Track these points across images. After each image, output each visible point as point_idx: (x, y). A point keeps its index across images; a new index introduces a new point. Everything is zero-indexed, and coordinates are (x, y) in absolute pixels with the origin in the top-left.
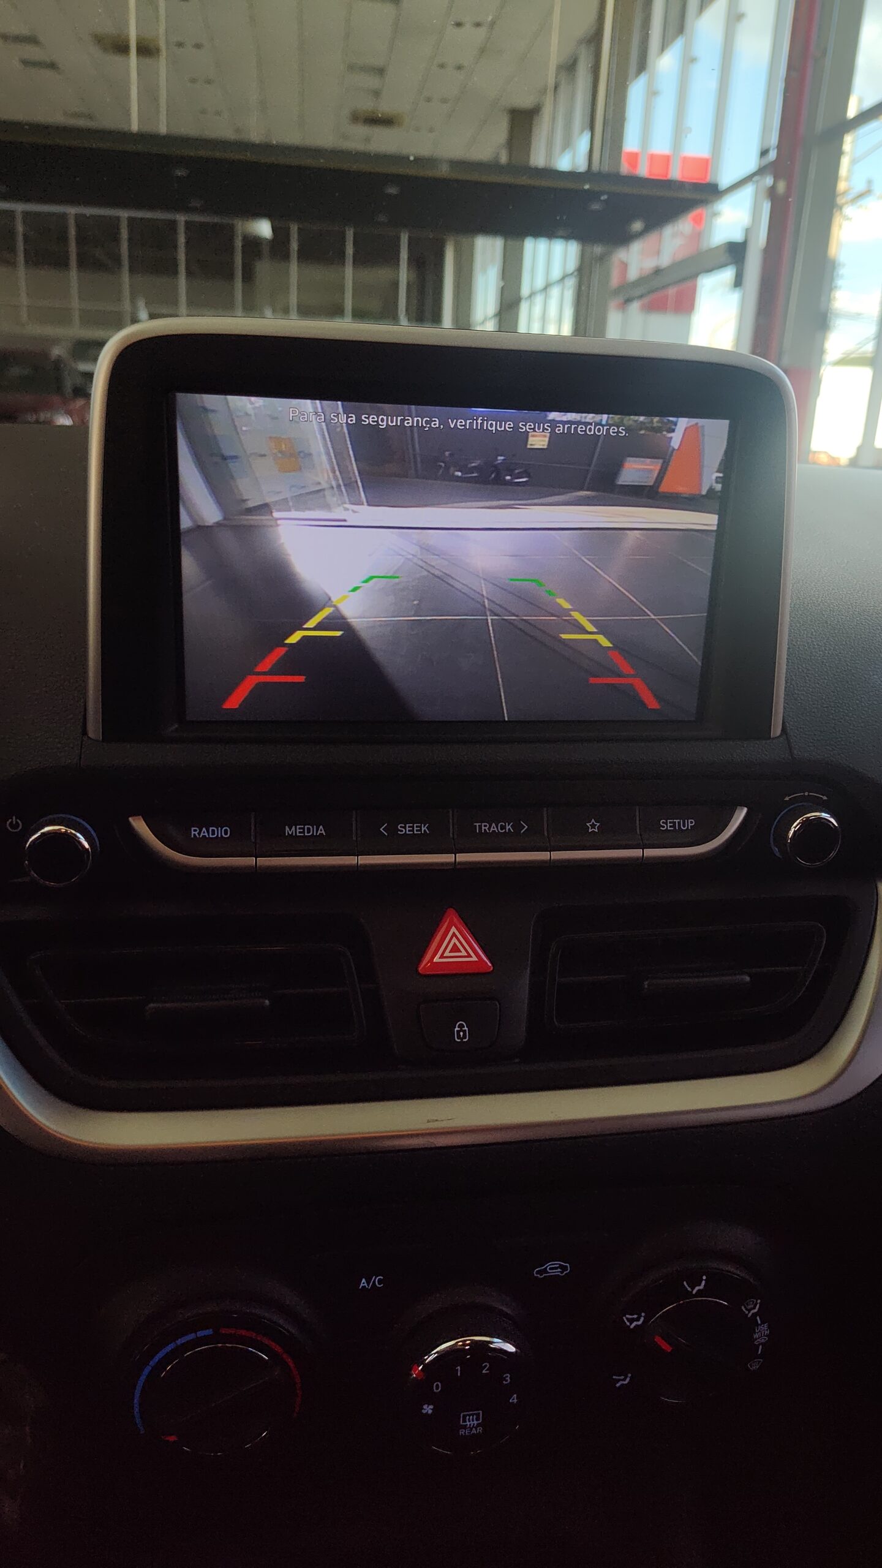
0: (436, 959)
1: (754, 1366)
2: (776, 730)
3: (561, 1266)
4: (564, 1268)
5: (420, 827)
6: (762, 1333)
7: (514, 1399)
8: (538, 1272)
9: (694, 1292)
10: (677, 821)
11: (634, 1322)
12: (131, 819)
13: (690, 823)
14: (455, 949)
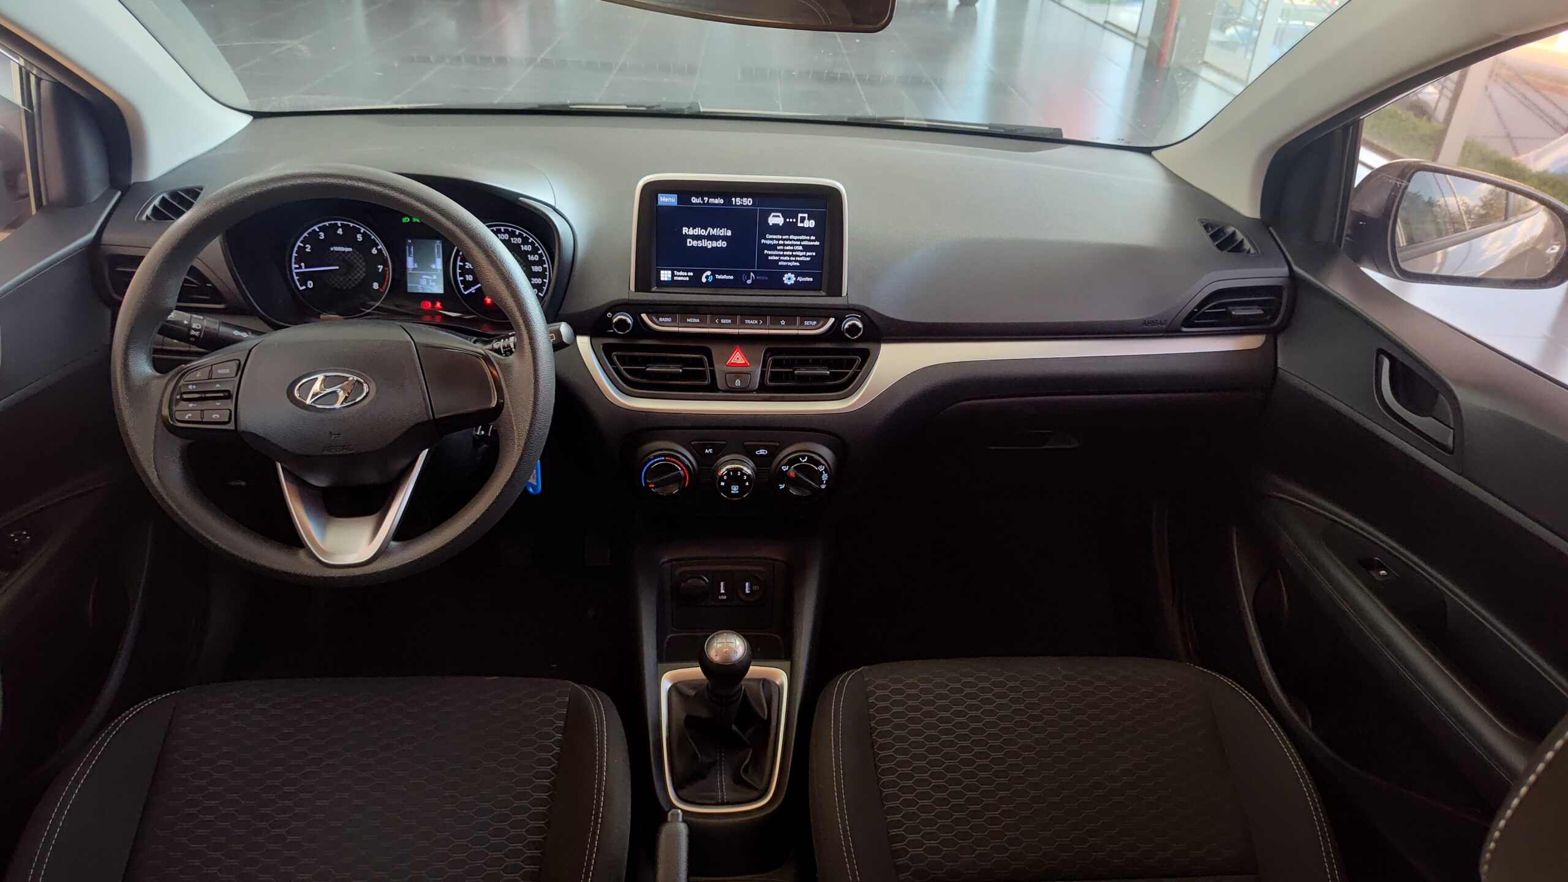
0: (732, 361)
1: (823, 487)
2: (844, 294)
4: (763, 453)
5: (728, 321)
6: (825, 477)
7: (747, 484)
8: (758, 452)
9: (803, 462)
10: (810, 322)
11: (785, 469)
12: (642, 315)
13: (814, 322)
14: (738, 359)
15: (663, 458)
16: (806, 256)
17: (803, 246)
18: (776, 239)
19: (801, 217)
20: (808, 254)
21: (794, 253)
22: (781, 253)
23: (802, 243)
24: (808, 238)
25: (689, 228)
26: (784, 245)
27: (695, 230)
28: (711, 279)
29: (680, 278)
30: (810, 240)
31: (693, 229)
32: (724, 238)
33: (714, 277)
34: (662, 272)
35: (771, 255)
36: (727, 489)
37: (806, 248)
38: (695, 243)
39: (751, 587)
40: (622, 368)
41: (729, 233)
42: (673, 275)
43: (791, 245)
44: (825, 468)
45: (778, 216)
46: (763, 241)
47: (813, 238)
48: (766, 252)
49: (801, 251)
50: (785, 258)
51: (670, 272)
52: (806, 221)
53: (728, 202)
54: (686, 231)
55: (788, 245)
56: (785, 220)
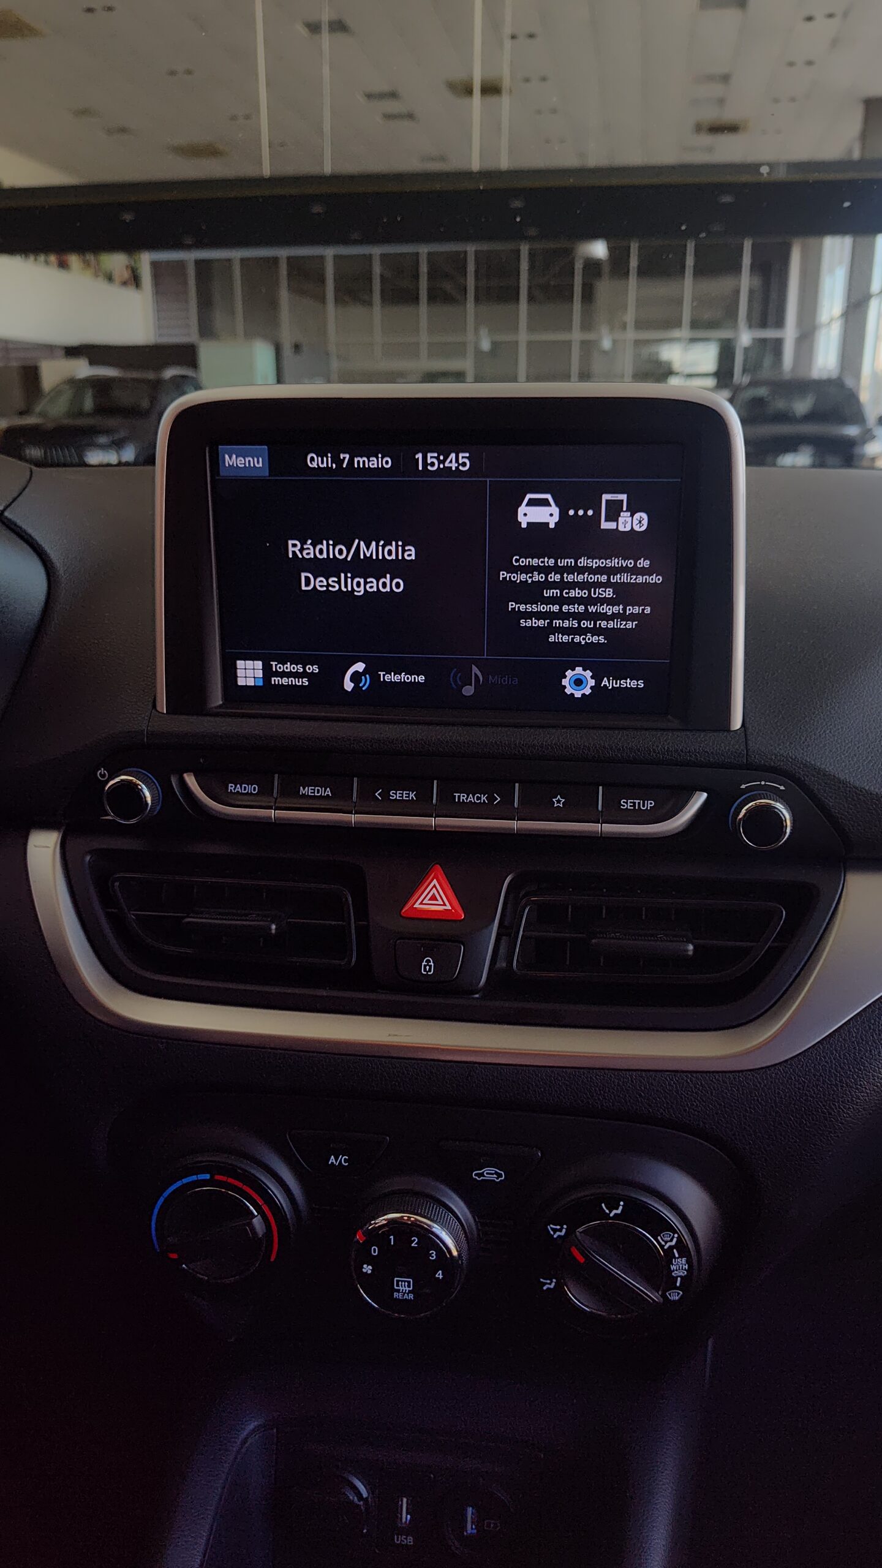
0: (418, 906)
1: (674, 1296)
2: (736, 724)
3: (496, 1173)
4: (500, 1175)
5: (409, 794)
7: (440, 1275)
8: (476, 1175)
9: (611, 1215)
10: (637, 801)
11: (558, 1232)
12: (185, 775)
13: (650, 804)
14: (434, 898)
15: (208, 1176)
16: (623, 617)
17: (616, 586)
18: (540, 569)
19: (607, 501)
20: (630, 610)
21: (592, 609)
22: (555, 608)
23: (616, 579)
24: (630, 563)
25: (303, 543)
26: (562, 585)
27: (318, 547)
28: (366, 683)
29: (285, 681)
30: (635, 571)
31: (314, 545)
32: (396, 568)
33: (375, 678)
34: (240, 664)
35: (529, 615)
36: (381, 1286)
37: (624, 595)
38: (320, 583)
39: (478, 1522)
40: (132, 916)
41: (411, 553)
42: (268, 673)
43: (583, 586)
44: (679, 1240)
45: (545, 503)
46: (503, 574)
47: (644, 563)
48: (512, 605)
49: (610, 602)
50: (566, 624)
51: (259, 664)
52: (625, 517)
53: (404, 464)
54: (297, 550)
55: (573, 585)
56: (563, 514)
